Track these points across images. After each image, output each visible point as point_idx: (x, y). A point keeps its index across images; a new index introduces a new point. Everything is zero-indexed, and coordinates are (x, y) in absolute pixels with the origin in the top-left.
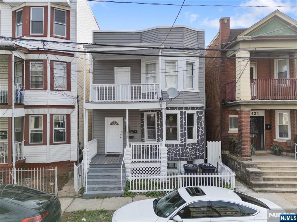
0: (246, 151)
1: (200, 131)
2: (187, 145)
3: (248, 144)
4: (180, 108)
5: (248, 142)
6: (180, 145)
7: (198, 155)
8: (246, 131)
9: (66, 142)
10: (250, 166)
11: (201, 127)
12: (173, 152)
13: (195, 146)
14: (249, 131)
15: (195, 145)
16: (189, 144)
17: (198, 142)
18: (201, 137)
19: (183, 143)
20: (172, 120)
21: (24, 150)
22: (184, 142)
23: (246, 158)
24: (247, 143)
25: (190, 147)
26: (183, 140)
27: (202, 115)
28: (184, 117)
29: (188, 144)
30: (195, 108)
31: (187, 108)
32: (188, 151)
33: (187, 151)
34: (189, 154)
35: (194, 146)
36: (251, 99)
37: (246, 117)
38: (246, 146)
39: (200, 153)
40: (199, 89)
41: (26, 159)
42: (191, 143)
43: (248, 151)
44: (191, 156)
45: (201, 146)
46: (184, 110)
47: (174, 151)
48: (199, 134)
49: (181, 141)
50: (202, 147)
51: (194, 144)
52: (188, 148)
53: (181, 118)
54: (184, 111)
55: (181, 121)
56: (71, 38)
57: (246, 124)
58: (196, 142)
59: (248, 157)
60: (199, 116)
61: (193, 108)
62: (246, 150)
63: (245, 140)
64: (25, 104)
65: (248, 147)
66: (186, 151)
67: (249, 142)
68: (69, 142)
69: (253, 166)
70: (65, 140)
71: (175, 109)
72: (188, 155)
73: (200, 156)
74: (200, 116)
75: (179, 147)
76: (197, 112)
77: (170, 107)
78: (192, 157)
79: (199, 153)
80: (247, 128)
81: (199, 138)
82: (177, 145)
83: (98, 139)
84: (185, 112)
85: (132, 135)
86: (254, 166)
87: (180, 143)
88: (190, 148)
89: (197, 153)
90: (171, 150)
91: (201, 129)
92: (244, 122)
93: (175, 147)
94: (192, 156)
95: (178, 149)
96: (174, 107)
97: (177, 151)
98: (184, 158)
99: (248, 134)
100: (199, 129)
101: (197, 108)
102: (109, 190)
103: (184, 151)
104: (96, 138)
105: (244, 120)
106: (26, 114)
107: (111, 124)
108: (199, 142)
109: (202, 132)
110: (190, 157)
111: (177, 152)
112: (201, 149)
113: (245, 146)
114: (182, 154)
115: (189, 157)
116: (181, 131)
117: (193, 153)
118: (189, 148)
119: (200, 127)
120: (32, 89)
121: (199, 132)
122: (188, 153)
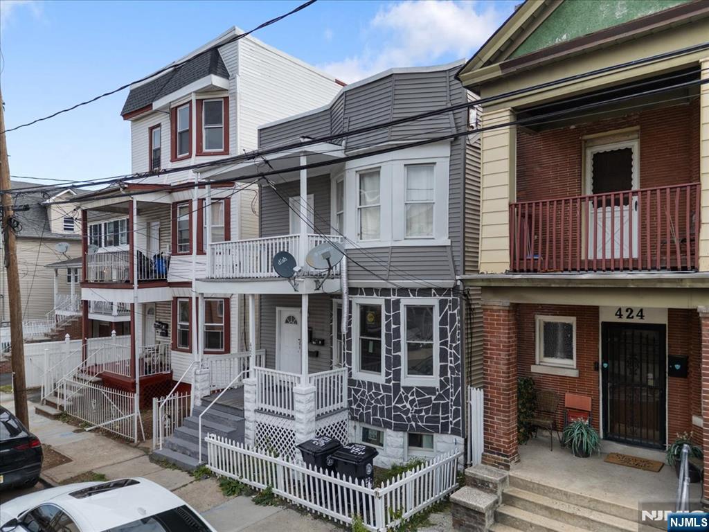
0: (494, 436)
1: (451, 356)
2: (402, 390)
3: (500, 415)
4: (385, 292)
5: (500, 406)
6: (386, 389)
7: (441, 421)
8: (495, 372)
9: (223, 350)
10: (478, 481)
11: (454, 345)
12: (369, 403)
13: (433, 397)
14: (503, 373)
15: (435, 394)
16: (413, 388)
17: (442, 385)
18: (453, 373)
19: (391, 384)
20: (372, 320)
21: (172, 358)
22: (393, 382)
23: (494, 458)
24: (497, 410)
25: (412, 395)
26: (390, 374)
27: (456, 311)
28: (392, 314)
29: (408, 389)
30: (433, 291)
31: (403, 292)
32: (408, 406)
33: (405, 406)
34: (410, 415)
35: (428, 396)
36: (508, 269)
37: (496, 329)
38: (496, 420)
39: (451, 419)
40: (449, 238)
41: (174, 374)
42: (418, 385)
43: (502, 437)
44: (416, 421)
45: (454, 398)
46: (392, 296)
47: (373, 402)
48: (449, 364)
49: (386, 376)
50: (457, 403)
51: (431, 390)
52: (407, 398)
53: (387, 317)
54: (393, 298)
55: (386, 325)
56: (230, 150)
57: (497, 350)
58: (437, 385)
59: (501, 457)
60: (449, 312)
61: (425, 292)
62: (495, 431)
63: (493, 401)
64: (170, 279)
65: (499, 424)
66: (399, 406)
67: (503, 407)
68: (228, 351)
69: (488, 486)
70: (222, 347)
71: (375, 294)
72: (405, 417)
73: (450, 426)
74: (450, 314)
75: (382, 392)
76: (443, 304)
77: (365, 289)
78: (420, 424)
79: (447, 418)
80: (499, 364)
81: (449, 375)
82: (377, 386)
83: (266, 351)
84: (397, 303)
85: (315, 348)
86: (491, 486)
87: (384, 383)
88: (414, 400)
89: (441, 416)
90: (367, 398)
91: (453, 351)
92: (490, 341)
93: (374, 391)
94: (422, 422)
95: (379, 397)
96: (372, 289)
97: (377, 401)
98: (393, 422)
99: (500, 381)
100: (449, 351)
101: (440, 291)
102: (190, 456)
103: (393, 404)
104: (264, 347)
105: (491, 336)
106: (174, 297)
107: (287, 322)
108: (449, 387)
109: (456, 359)
110: (413, 424)
111: (379, 405)
112: (454, 407)
113: (493, 418)
114: (389, 410)
115: (409, 421)
116: (388, 351)
117: (423, 414)
118: (411, 398)
119: (451, 346)
120: (180, 252)
121: (449, 359)
122: (407, 412)
